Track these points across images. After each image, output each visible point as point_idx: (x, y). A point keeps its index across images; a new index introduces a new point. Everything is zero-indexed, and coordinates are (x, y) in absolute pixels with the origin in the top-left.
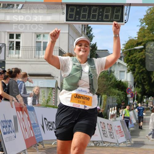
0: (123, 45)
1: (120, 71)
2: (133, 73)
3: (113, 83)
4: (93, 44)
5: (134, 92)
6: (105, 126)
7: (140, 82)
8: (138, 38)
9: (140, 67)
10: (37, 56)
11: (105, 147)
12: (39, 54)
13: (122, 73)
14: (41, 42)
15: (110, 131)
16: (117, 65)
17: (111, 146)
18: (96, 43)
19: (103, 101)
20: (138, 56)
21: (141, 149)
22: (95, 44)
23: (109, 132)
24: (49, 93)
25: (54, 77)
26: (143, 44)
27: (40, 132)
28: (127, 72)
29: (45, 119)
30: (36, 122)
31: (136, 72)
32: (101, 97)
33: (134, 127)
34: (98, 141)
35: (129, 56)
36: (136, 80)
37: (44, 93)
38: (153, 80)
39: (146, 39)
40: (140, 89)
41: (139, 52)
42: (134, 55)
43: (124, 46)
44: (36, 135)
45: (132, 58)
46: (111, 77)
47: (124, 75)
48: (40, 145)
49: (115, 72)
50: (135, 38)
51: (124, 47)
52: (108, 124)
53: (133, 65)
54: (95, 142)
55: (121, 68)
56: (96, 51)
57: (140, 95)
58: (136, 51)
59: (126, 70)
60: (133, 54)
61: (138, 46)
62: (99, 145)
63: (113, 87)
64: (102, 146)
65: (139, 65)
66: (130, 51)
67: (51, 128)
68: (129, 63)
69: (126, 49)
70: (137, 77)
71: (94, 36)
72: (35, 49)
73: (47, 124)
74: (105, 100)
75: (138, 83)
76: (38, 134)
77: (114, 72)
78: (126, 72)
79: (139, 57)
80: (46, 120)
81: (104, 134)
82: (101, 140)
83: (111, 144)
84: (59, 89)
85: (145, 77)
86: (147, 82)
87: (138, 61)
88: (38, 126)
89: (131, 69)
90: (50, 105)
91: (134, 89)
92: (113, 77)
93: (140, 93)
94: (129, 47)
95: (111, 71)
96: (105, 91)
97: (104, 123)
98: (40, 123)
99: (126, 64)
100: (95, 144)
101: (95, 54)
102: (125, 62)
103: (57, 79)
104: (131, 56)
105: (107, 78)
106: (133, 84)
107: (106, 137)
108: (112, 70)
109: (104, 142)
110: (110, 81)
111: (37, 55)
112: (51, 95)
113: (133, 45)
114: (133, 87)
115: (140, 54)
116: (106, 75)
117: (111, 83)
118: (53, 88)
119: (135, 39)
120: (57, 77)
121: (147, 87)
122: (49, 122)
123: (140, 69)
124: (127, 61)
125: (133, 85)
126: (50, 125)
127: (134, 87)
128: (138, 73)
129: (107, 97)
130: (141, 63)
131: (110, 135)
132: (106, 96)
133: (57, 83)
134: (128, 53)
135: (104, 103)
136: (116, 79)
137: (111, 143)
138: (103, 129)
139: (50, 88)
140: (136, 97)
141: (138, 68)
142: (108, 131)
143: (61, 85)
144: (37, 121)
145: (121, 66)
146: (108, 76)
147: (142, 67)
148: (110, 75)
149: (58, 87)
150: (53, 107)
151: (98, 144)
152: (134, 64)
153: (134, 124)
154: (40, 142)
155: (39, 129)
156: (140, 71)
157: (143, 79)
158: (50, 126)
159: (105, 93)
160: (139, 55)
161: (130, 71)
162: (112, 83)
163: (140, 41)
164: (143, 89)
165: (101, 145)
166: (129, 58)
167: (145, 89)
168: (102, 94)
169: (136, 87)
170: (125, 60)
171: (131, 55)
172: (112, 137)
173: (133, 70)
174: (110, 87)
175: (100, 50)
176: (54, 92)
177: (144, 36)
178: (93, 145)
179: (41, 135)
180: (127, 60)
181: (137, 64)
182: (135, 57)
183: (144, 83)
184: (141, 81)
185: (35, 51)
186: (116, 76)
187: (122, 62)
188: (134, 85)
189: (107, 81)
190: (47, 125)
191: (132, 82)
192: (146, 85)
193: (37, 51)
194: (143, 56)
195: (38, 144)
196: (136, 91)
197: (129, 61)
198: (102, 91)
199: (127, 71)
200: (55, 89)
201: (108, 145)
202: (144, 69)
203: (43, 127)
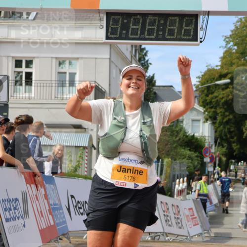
0: (197, 78)
1: (193, 120)
2: (214, 123)
4: (149, 77)
5: (214, 153)
6: (168, 209)
7: (224, 138)
8: (222, 67)
9: (224, 113)
10: (59, 96)
11: (168, 241)
12: (62, 93)
13: (196, 124)
14: (65, 73)
15: (176, 216)
17: (178, 241)
18: (154, 75)
19: (165, 168)
20: (221, 96)
21: (226, 245)
22: (153, 77)
23: (175, 218)
24: (79, 155)
25: (87, 130)
26: (229, 76)
27: (64, 217)
28: (204, 122)
29: (72, 197)
30: (57, 202)
31: (218, 121)
32: (162, 162)
33: (214, 211)
34: (156, 233)
35: (207, 95)
36: (218, 134)
37: (71, 156)
38: (245, 135)
40: (224, 150)
41: (223, 89)
42: (215, 94)
43: (198, 80)
44: (57, 222)
45: (212, 98)
46: (177, 129)
47: (199, 126)
48: (65, 239)
49: (184, 122)
50: (217, 66)
51: (199, 82)
52: (173, 205)
53: (213, 110)
54: (153, 235)
55: (194, 115)
56: (154, 88)
57: (224, 159)
58: (218, 87)
59: (201, 118)
60: (212, 93)
61: (221, 80)
63: (181, 146)
64: (164, 240)
65: (222, 110)
66: (208, 88)
67: (82, 211)
68: (207, 107)
69: (202, 84)
70: (219, 130)
71: (151, 64)
72: (57, 85)
73: (75, 205)
74: (168, 167)
75: (222, 139)
76: (61, 221)
77: (182, 122)
78: (201, 122)
79: (223, 98)
80: (73, 199)
81: (166, 221)
82: (162, 231)
83: (178, 238)
84: (95, 149)
85: (232, 129)
86: (235, 138)
87: (221, 103)
88: (61, 208)
89: (210, 117)
90: (80, 174)
91: (215, 149)
92: (181, 129)
93: (225, 155)
94: (207, 81)
96: (168, 151)
97: (167, 204)
98: (64, 203)
99: (201, 109)
100: (152, 237)
101: (153, 92)
102: (201, 106)
103: (91, 133)
104: (210, 96)
105: (172, 132)
106: (214, 141)
107: (170, 226)
109: (167, 234)
110: (177, 136)
111: (59, 94)
112: (82, 158)
113: (214, 79)
114: (214, 146)
115: (224, 92)
116: (170, 126)
117: (177, 139)
118: (85, 148)
119: (216, 68)
120: (92, 130)
121: (235, 146)
122: (78, 202)
123: (224, 116)
124: (204, 104)
126: (79, 206)
127: (216, 146)
128: (221, 123)
129: (172, 162)
130: (225, 107)
131: (176, 223)
132: (170, 159)
133: (91, 139)
134: (206, 91)
135: (166, 171)
136: (185, 133)
137: (178, 235)
138: (165, 214)
139: (80, 147)
140: (217, 162)
141: (221, 115)
142: (173, 216)
144: (59, 201)
145: (195, 112)
146: (174, 128)
147: (227, 113)
148: (176, 126)
149: (93, 146)
150: (86, 178)
151: (158, 237)
152: (216, 108)
153: (215, 205)
154: (63, 235)
155: (63, 213)
156: (225, 120)
157: (230, 132)
158: (80, 208)
159: (168, 155)
160: (223, 94)
161: (209, 119)
162: (180, 139)
163: (225, 71)
164: (230, 148)
165: (162, 238)
166: (207, 98)
167: (232, 148)
168: (163, 156)
169: (218, 146)
170: (201, 101)
171: (209, 94)
172: (180, 225)
173: (213, 118)
174: (176, 146)
175: (160, 86)
176: (86, 154)
177: (232, 64)
178: (149, 239)
179: (65, 222)
180: (203, 102)
181: (220, 108)
182: (216, 97)
183: (231, 140)
184: (226, 136)
185: (57, 88)
186: (186, 129)
187: (196, 105)
188: (216, 142)
189: (172, 135)
190: (76, 206)
191: (211, 137)
192: (234, 142)
193: (60, 88)
194: (228, 96)
195: (61, 237)
196: (218, 152)
197: (207, 104)
198: (164, 152)
199: (204, 120)
200: (89, 148)
201: (174, 240)
202: (231, 117)
203: (69, 210)
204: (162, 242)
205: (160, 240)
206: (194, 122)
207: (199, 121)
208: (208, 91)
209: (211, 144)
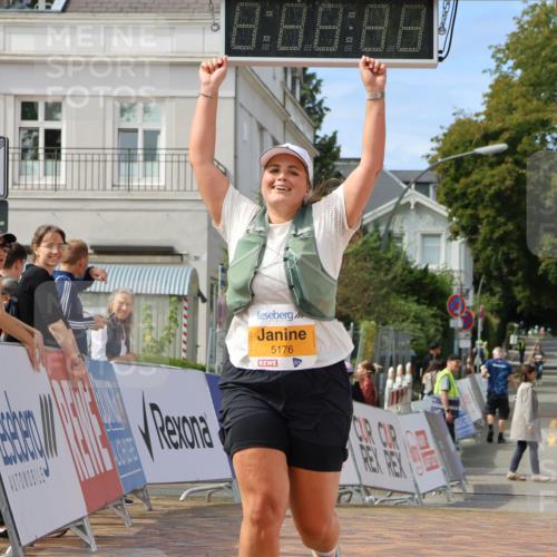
0: (432, 140)
1: (424, 236)
2: (471, 242)
3: (399, 279)
4: (324, 139)
5: (474, 308)
6: (370, 433)
7: (495, 273)
8: (488, 114)
9: (494, 218)
10: (122, 183)
11: (370, 505)
12: (129, 176)
13: (431, 243)
14: (136, 131)
15: (388, 449)
16: (413, 213)
17: (392, 503)
18: (335, 133)
19: (362, 342)
20: (487, 181)
21: (501, 513)
22: (333, 139)
23: (386, 452)
24: (168, 314)
25: (185, 258)
26: (506, 135)
27: (136, 452)
28: (450, 239)
29: (154, 407)
30: (119, 420)
31: (480, 238)
32: (356, 329)
33: (474, 436)
34: (345, 486)
35: (456, 180)
36: (480, 265)
37: (150, 316)
38: (543, 266)
39: (517, 117)
40: (495, 300)
41: (492, 166)
42: (474, 177)
43: (435, 145)
44: (120, 464)
45: (467, 186)
46: (389, 255)
47: (439, 248)
48: (137, 501)
49: (405, 240)
50: (477, 115)
51: (438, 149)
52: (380, 425)
53: (469, 211)
55: (426, 224)
56: (336, 163)
57: (495, 321)
58: (479, 161)
59: (443, 229)
60: (468, 174)
61: (487, 144)
62: (349, 500)
63: (398, 292)
64: (361, 502)
65: (490, 212)
66: (459, 162)
67: (175, 438)
68: (455, 205)
69: (445, 154)
70: (483, 256)
71: (327, 109)
72: (116, 158)
73: (160, 425)
74: (370, 339)
75: (490, 276)
76: (130, 460)
77: (400, 239)
78: (443, 238)
79: (491, 185)
80: (156, 412)
81: (366, 460)
82: (357, 482)
83: (392, 498)
84: (204, 300)
85: (513, 256)
86: (520, 274)
87: (487, 198)
88: (128, 433)
89: (463, 228)
90: (172, 357)
91: (475, 299)
92: (399, 255)
93: (497, 312)
94: (456, 148)
95: (389, 234)
96: (369, 305)
97: (366, 421)
98: (136, 422)
99: (443, 210)
102: (441, 203)
103: (194, 264)
104: (463, 181)
105: (378, 261)
106: (471, 280)
107: (374, 470)
108: (396, 230)
109: (368, 490)
110: (389, 270)
111: (122, 178)
112: (176, 320)
113: (471, 142)
114: (471, 293)
115: (494, 172)
116: (373, 249)
117: (389, 277)
118: (180, 298)
119: (475, 119)
120: (197, 258)
121: (520, 293)
122: (168, 419)
123: (494, 225)
124: (450, 199)
125: (469, 284)
126: (170, 428)
127: (476, 291)
128: (488, 241)
129: (378, 329)
130: (497, 205)
131: (389, 465)
132: (373, 322)
133: (194, 277)
134: (452, 171)
135: (366, 349)
136: (407, 263)
137: (393, 492)
138: (364, 443)
139: (170, 296)
140: (480, 329)
141: (489, 224)
142: (380, 449)
143: (212, 286)
144: (125, 416)
145: (428, 218)
146: (381, 251)
147: (501, 219)
148: (388, 249)
149: (200, 294)
150: (184, 365)
151: (347, 497)
152: (475, 207)
153: (475, 424)
154: (135, 492)
155: (133, 444)
156: (496, 235)
157: (508, 261)
158: (171, 433)
159: (368, 313)
160: (493, 176)
161: (461, 233)
162: (395, 278)
163: (496, 126)
164: (508, 298)
165: (356, 498)
166: (457, 186)
167: (514, 298)
168: (358, 316)
169: (482, 293)
170: (443, 192)
171: (461, 175)
172: (397, 469)
173: (469, 231)
174: (387, 293)
175: (349, 160)
176: (185, 312)
177: (511, 109)
179: (138, 464)
180: (447, 195)
181: (485, 207)
182: (476, 183)
183: (511, 278)
184: (499, 269)
185: (116, 164)
186: (408, 254)
187: (430, 202)
188: (476, 283)
189: (377, 269)
190: (162, 429)
191: (466, 273)
192: (517, 284)
193: (123, 165)
194: (505, 179)
195: (129, 497)
196: (482, 306)
197: (456, 199)
198: (359, 306)
199: (449, 234)
200: (191, 299)
201: (382, 501)
202: (510, 227)
203: (146, 436)
204: (356, 506)
205: (351, 502)
206: (427, 239)
207: (438, 236)
208: (457, 170)
209: (465, 287)
